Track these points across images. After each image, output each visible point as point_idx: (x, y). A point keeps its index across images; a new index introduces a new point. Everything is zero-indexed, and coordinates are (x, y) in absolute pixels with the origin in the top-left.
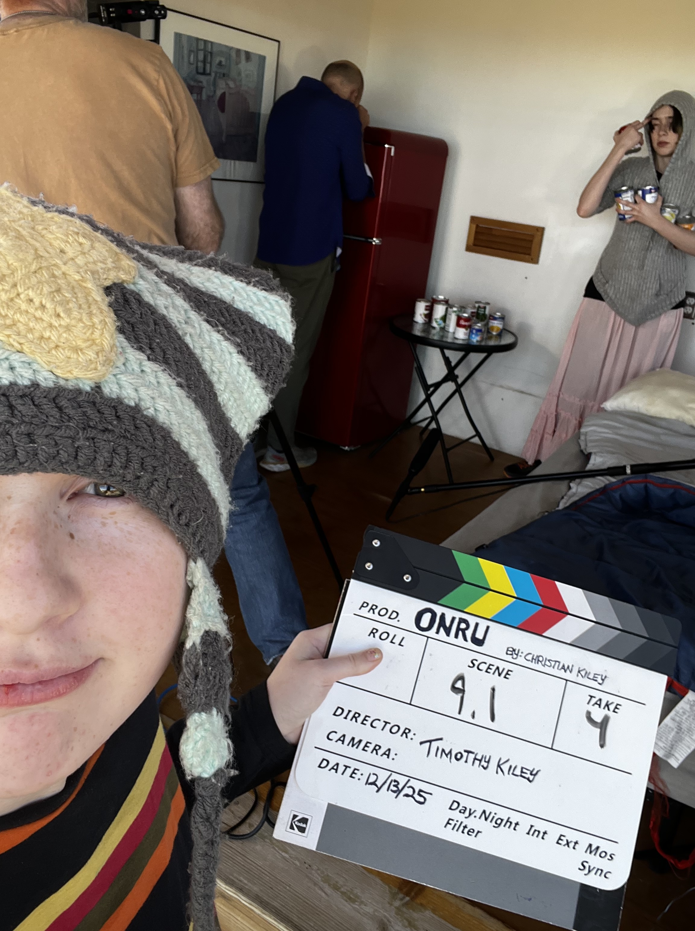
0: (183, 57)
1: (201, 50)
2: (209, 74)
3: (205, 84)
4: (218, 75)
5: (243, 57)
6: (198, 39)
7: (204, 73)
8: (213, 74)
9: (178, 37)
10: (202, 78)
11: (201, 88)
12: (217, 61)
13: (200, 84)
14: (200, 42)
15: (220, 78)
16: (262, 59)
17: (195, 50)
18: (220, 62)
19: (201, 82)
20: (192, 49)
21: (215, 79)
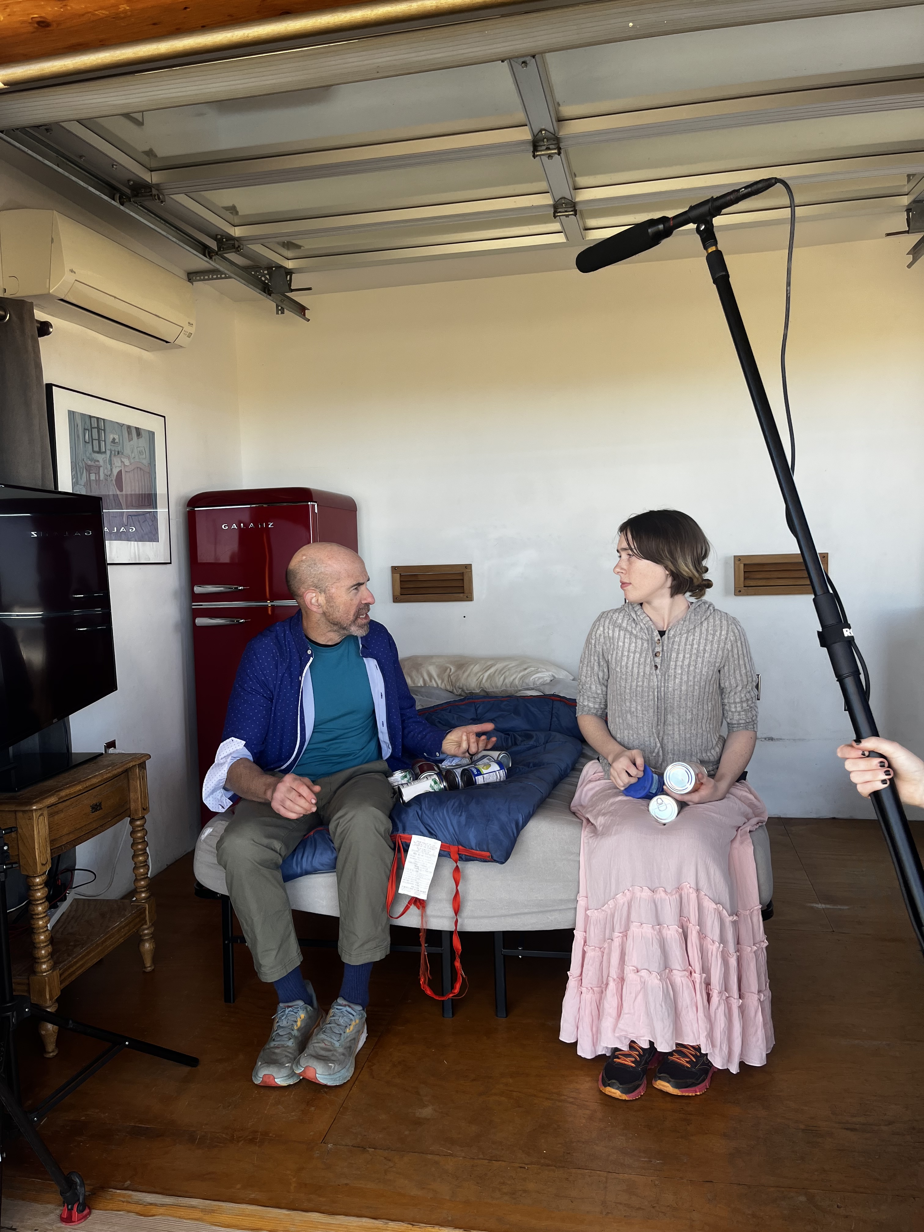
0: (78, 436)
1: (95, 428)
2: (105, 452)
3: (101, 463)
4: (113, 452)
5: (134, 432)
6: (90, 417)
7: (99, 452)
8: (108, 452)
9: (72, 414)
10: (99, 457)
11: (99, 467)
12: (111, 440)
13: (97, 463)
14: (92, 419)
15: (115, 455)
16: (152, 434)
17: (89, 428)
18: (114, 439)
19: (98, 461)
20: (86, 428)
21: (110, 456)
